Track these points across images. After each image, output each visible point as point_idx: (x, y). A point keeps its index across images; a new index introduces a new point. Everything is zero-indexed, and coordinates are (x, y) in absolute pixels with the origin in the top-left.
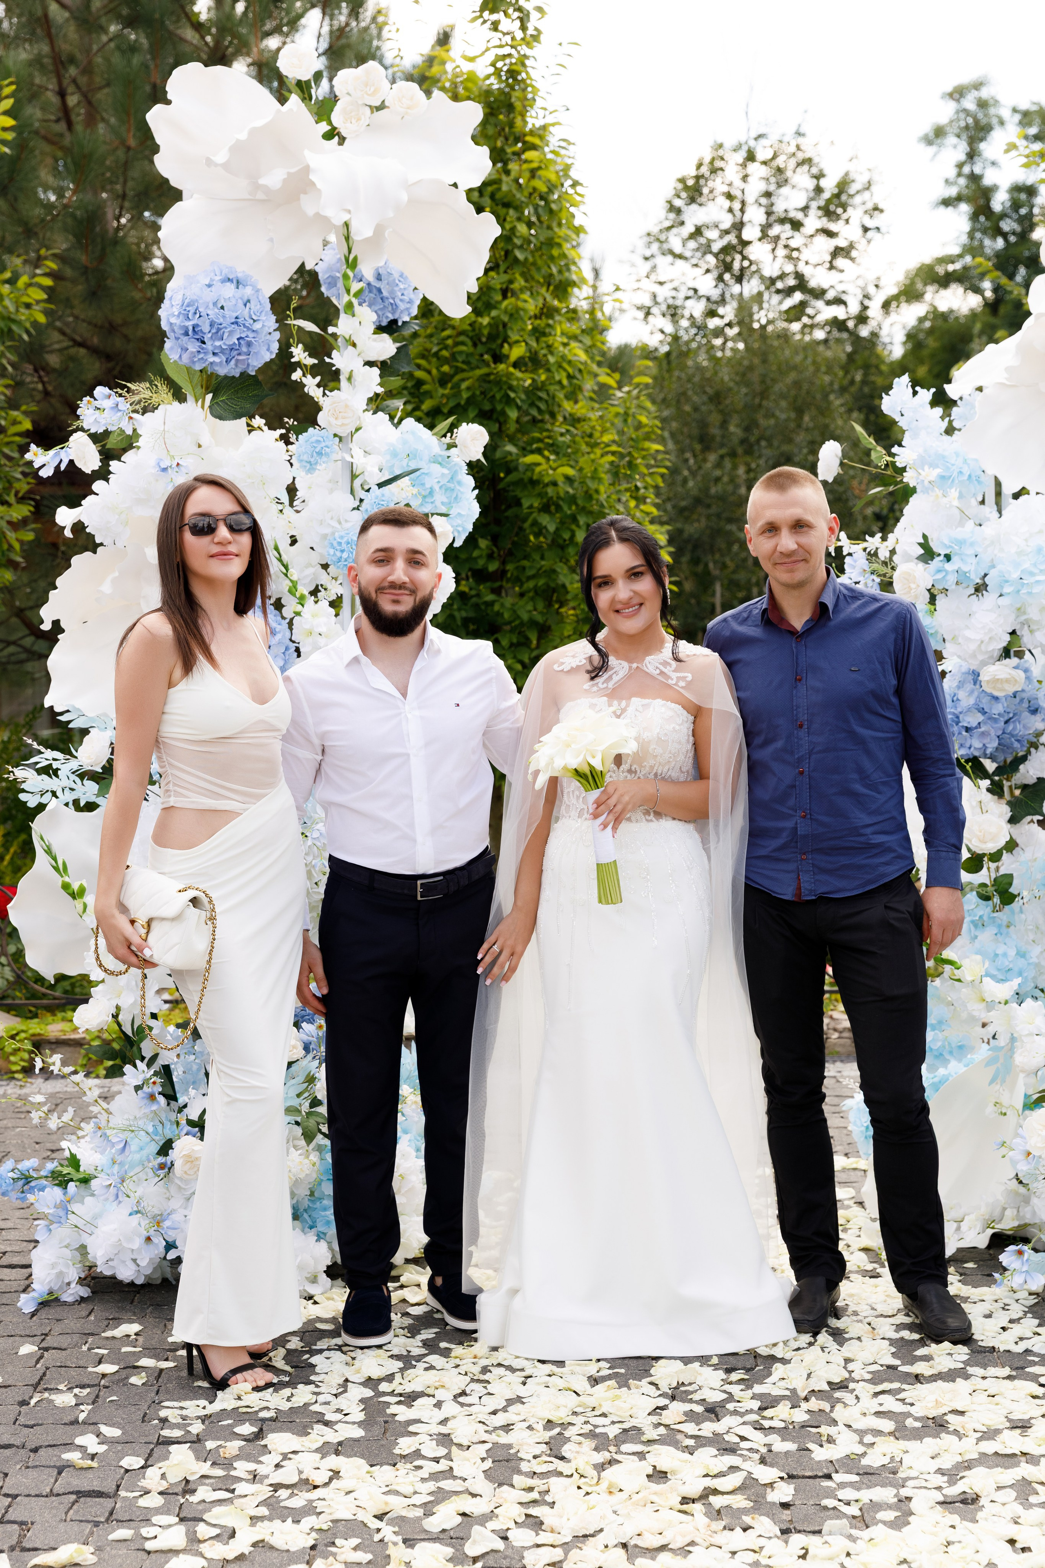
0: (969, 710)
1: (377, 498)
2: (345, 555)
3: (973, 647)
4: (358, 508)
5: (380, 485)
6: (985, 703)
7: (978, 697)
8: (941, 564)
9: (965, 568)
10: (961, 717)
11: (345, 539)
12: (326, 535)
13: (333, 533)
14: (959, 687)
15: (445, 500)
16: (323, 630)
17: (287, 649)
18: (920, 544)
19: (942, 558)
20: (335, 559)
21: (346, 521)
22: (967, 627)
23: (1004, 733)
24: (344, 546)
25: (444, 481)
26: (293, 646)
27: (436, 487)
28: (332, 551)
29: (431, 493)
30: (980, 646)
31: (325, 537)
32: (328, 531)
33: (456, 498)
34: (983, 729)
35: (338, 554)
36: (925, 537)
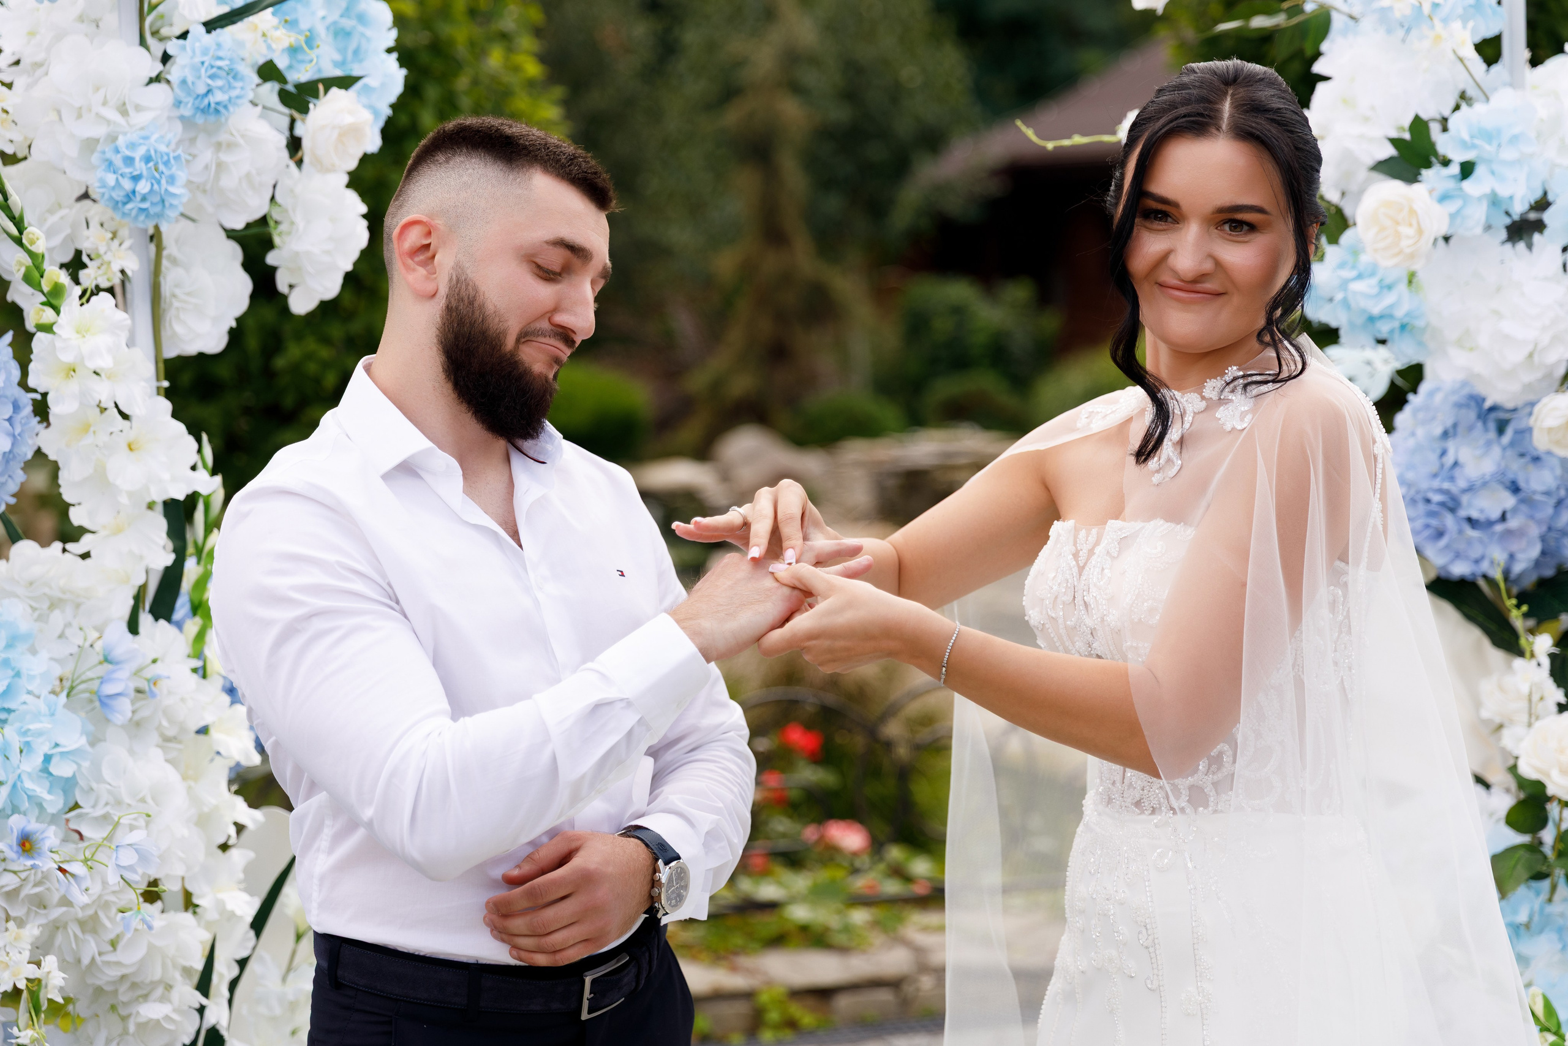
0: (1485, 484)
1: (205, 51)
2: (143, 187)
3: (1516, 356)
4: (157, 79)
5: (211, 25)
6: (1517, 468)
7: (1503, 457)
8: (1451, 185)
9: (1503, 192)
10: (1465, 499)
11: (141, 151)
12: (97, 141)
13: (114, 139)
14: (1446, 435)
15: (337, 57)
16: (104, 362)
17: (16, 407)
18: (1395, 142)
19: (1455, 169)
20: (118, 195)
21: (138, 108)
22: (1497, 314)
23: (1550, 529)
24: (140, 167)
25: (334, 16)
26: (27, 399)
27: (321, 30)
28: (111, 179)
29: (310, 41)
30: (1531, 355)
31: (90, 145)
32: (99, 131)
33: (356, 52)
34: (1513, 523)
35: (127, 185)
36: (1419, 125)
